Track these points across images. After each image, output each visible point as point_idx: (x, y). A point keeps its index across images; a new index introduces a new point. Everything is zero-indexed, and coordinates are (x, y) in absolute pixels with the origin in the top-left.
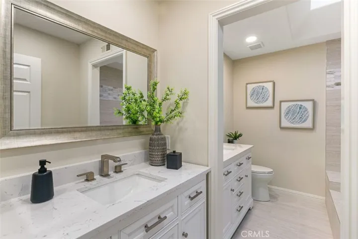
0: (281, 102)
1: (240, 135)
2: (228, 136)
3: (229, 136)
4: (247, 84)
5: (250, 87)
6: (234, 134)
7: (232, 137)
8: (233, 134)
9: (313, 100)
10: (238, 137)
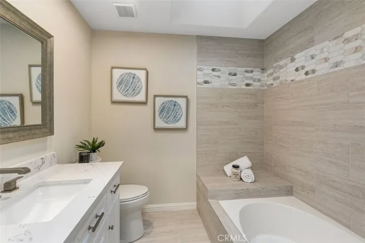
0: (155, 96)
1: (102, 144)
2: (81, 147)
3: (83, 146)
4: (113, 68)
5: (117, 73)
6: (91, 142)
7: (88, 149)
8: (89, 143)
9: (186, 97)
10: (99, 147)
